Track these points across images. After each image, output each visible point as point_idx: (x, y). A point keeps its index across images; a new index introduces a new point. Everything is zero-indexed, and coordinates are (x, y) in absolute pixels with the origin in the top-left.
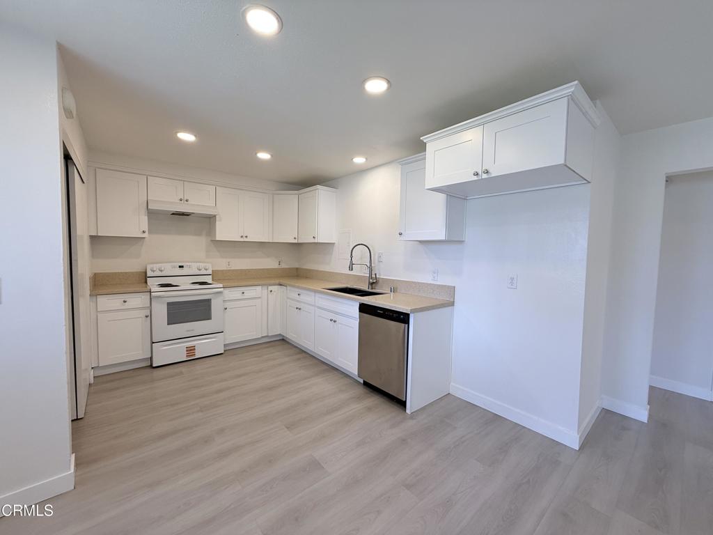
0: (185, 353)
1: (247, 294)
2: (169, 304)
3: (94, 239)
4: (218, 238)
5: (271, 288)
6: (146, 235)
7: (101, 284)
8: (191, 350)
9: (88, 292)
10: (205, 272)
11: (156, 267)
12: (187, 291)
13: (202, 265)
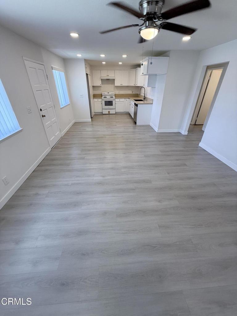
0: (108, 112)
1: (121, 101)
2: (105, 101)
3: (93, 86)
4: (115, 85)
5: (127, 99)
6: (101, 85)
7: (95, 96)
8: (109, 112)
9: (92, 98)
10: (113, 94)
11: (103, 93)
12: (108, 99)
13: (112, 93)
